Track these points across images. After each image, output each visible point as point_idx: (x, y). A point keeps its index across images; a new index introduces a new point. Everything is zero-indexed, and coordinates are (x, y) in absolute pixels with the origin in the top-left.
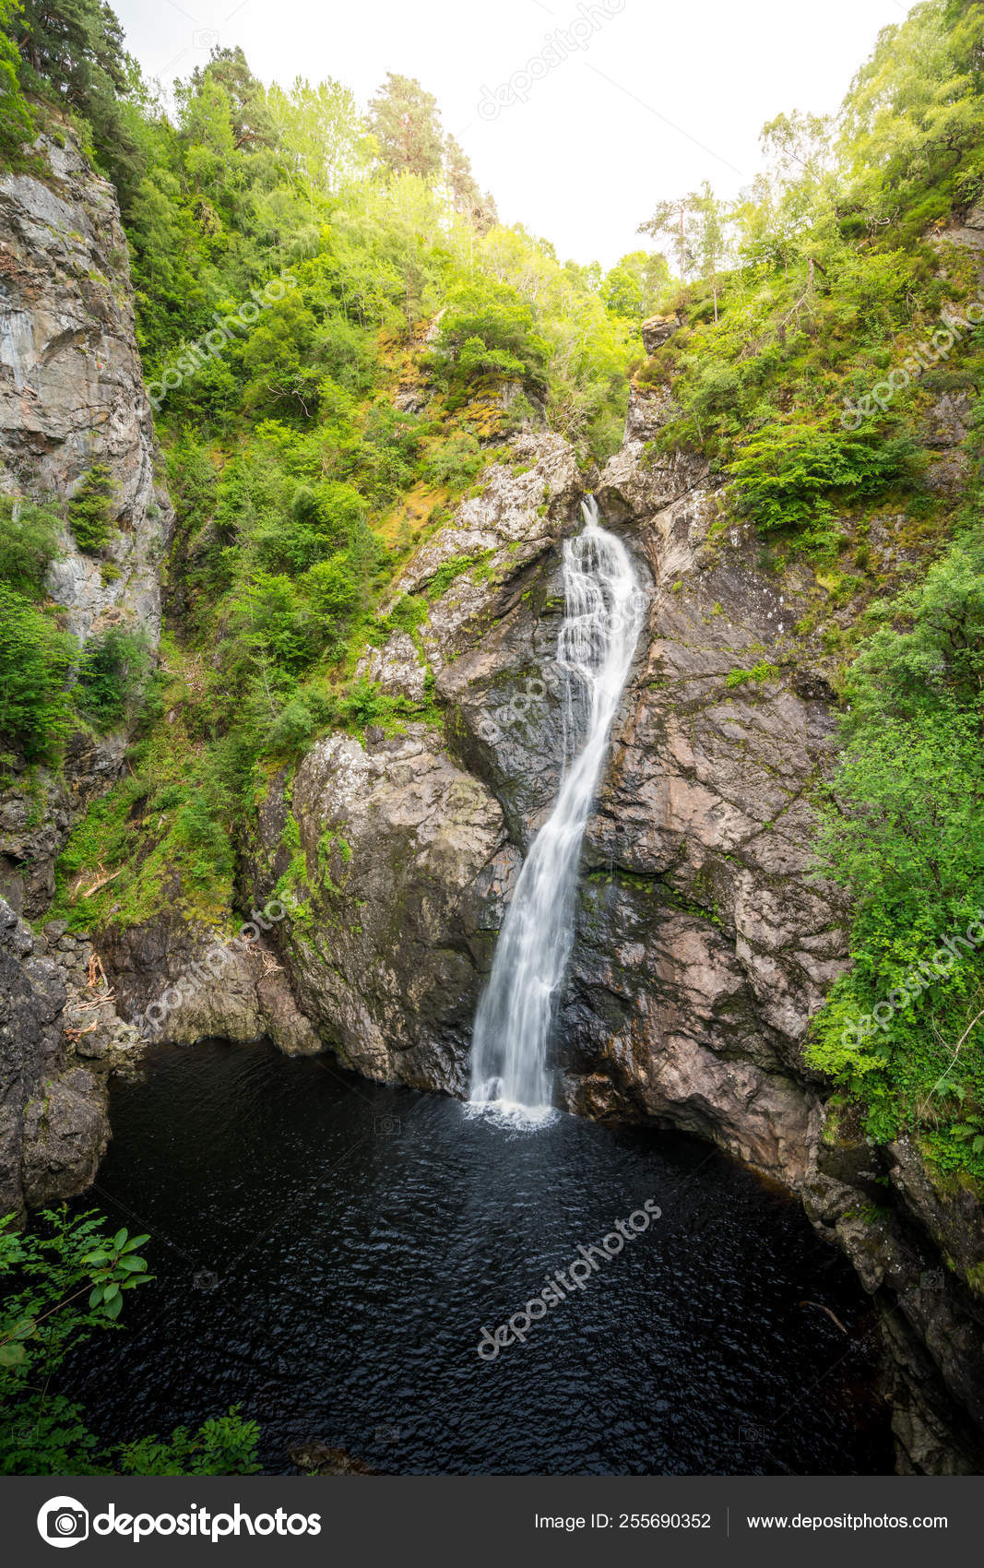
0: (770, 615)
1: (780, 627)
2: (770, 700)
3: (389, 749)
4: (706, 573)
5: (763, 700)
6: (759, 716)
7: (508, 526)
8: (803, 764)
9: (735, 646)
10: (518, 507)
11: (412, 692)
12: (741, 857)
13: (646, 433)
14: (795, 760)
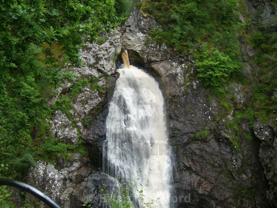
0: (206, 113)
1: (209, 117)
2: (208, 142)
3: (67, 167)
4: (185, 97)
5: (206, 142)
6: (205, 146)
7: (104, 68)
8: (221, 163)
9: (196, 123)
10: (105, 59)
11: (74, 141)
12: (211, 196)
13: (146, 31)
14: (218, 162)
